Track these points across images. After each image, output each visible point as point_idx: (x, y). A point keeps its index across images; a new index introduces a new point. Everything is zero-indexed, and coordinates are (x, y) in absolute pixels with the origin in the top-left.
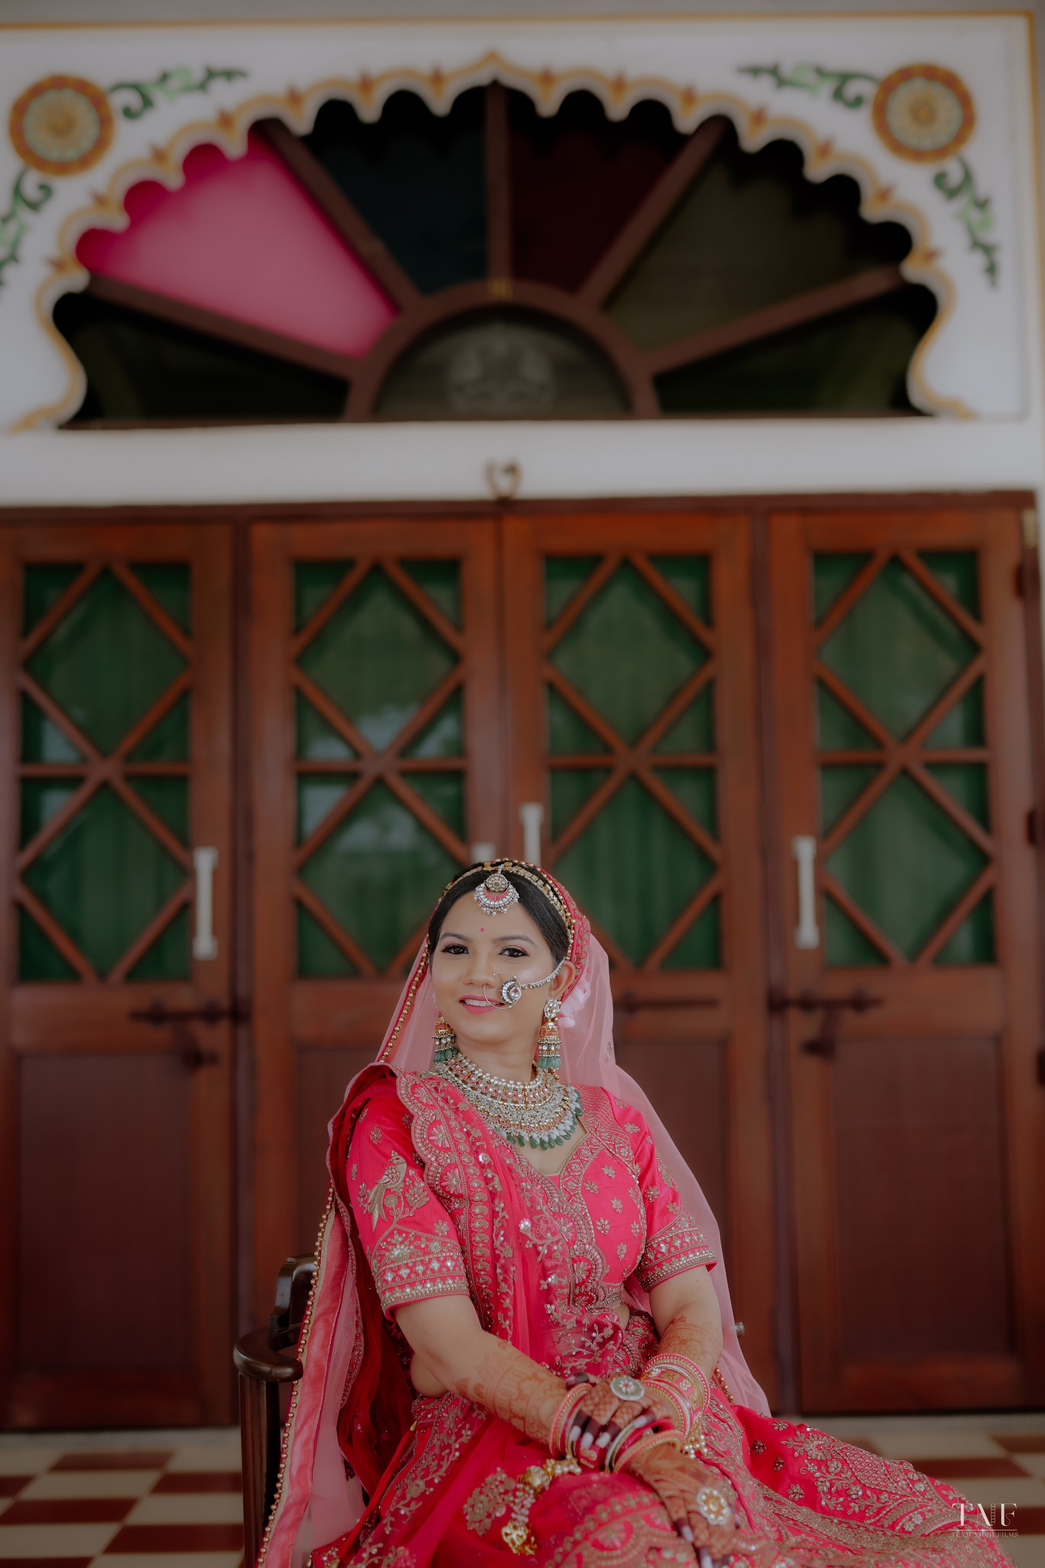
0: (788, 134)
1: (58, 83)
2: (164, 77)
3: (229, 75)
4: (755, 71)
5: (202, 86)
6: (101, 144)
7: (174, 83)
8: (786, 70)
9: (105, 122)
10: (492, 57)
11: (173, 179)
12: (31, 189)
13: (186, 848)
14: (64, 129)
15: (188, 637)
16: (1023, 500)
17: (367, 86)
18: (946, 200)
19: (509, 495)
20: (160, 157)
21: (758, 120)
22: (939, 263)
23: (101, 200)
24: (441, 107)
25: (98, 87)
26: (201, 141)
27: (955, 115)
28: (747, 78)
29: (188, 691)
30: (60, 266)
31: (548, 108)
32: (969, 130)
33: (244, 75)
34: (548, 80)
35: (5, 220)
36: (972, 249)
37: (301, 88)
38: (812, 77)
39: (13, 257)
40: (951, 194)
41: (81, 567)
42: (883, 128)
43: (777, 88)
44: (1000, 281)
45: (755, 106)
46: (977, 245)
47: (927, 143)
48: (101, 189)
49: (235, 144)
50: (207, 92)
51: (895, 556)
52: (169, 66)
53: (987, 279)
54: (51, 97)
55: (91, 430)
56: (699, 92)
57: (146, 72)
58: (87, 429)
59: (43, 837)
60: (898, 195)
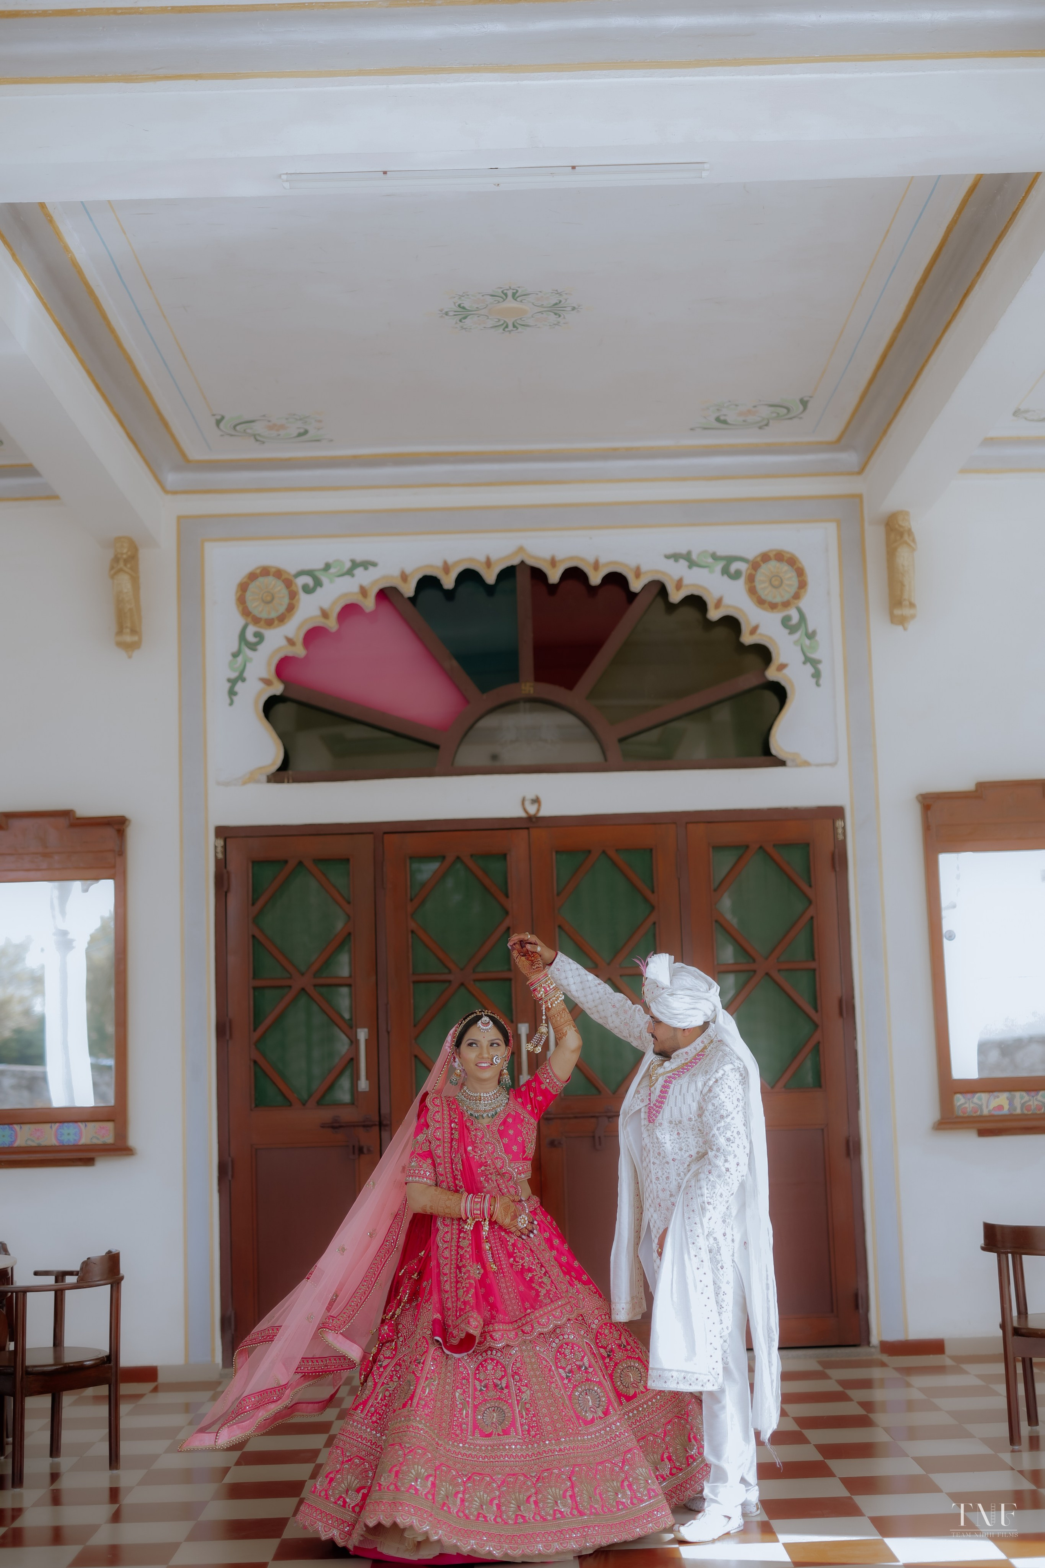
0: (696, 593)
1: (265, 571)
2: (327, 567)
3: (366, 565)
4: (676, 557)
5: (350, 572)
6: (291, 608)
7: (332, 570)
8: (694, 557)
9: (293, 595)
10: (521, 549)
11: (332, 624)
12: (250, 637)
13: (351, 1028)
14: (269, 600)
15: (349, 903)
16: (836, 813)
17: (446, 568)
18: (790, 633)
19: (535, 815)
20: (325, 614)
21: (679, 584)
22: (786, 671)
23: (291, 642)
24: (490, 578)
25: (288, 574)
26: (349, 602)
27: (795, 582)
28: (671, 561)
29: (349, 934)
30: (267, 682)
31: (554, 577)
32: (803, 591)
33: (374, 564)
34: (553, 562)
35: (235, 655)
36: (804, 663)
37: (408, 571)
38: (710, 560)
39: (241, 678)
40: (792, 630)
41: (286, 862)
42: (752, 591)
43: (690, 567)
44: (821, 681)
45: (676, 577)
46: (808, 660)
47: (778, 600)
48: (291, 635)
49: (369, 604)
50: (353, 576)
51: (761, 847)
52: (330, 560)
53: (814, 681)
54: (261, 579)
55: (288, 781)
56: (644, 568)
57: (316, 564)
58: (286, 780)
59: (268, 1021)
60: (762, 630)
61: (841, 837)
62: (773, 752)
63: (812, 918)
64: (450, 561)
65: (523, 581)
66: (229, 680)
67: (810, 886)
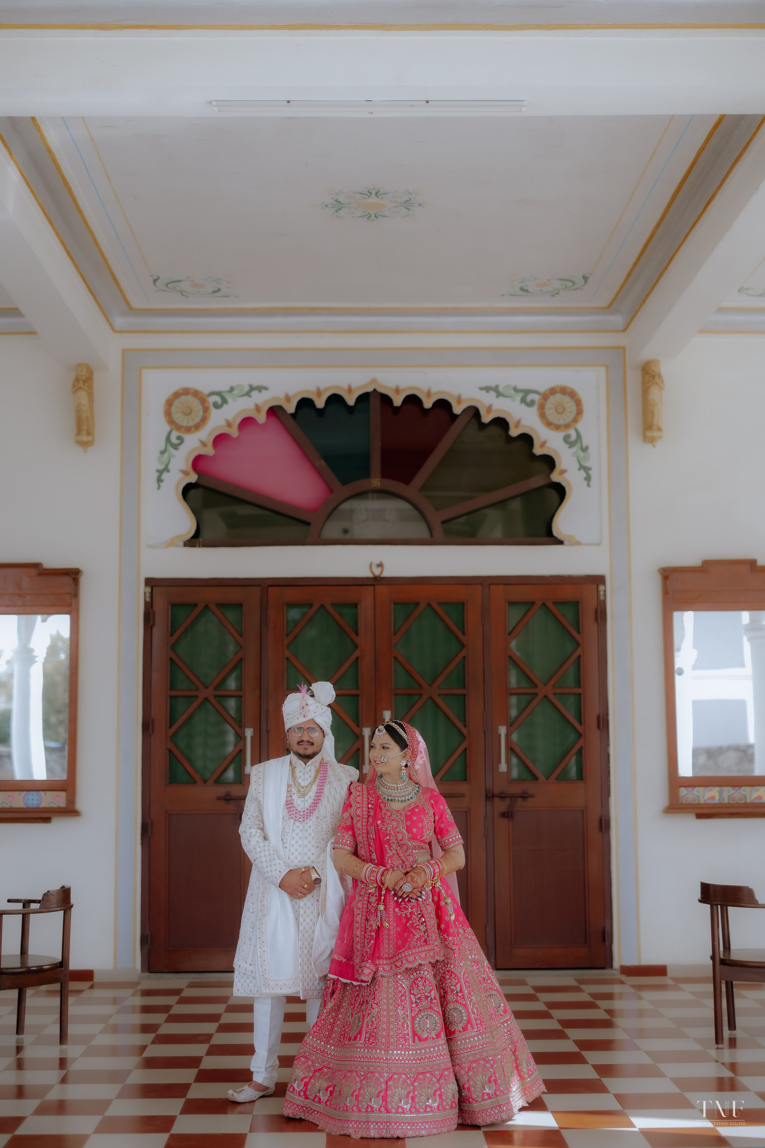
0: (502, 416)
1: (186, 392)
2: (232, 389)
3: (260, 389)
4: (487, 389)
5: (248, 394)
6: (204, 420)
7: (235, 392)
8: (501, 389)
9: (206, 410)
10: (374, 381)
11: (234, 432)
12: (174, 440)
13: (241, 727)
14: (188, 412)
15: (241, 636)
16: (599, 580)
17: (319, 393)
18: (569, 447)
19: (379, 576)
20: (229, 425)
21: (489, 409)
22: (566, 475)
23: (204, 444)
24: (351, 401)
25: (203, 394)
26: (247, 416)
27: (574, 410)
28: (484, 392)
29: (241, 659)
30: (186, 473)
31: (398, 401)
32: (580, 416)
33: (266, 389)
34: (397, 391)
35: (163, 453)
36: (579, 469)
37: (291, 394)
38: (513, 392)
39: (166, 469)
40: (571, 445)
41: (196, 605)
42: (543, 416)
43: (497, 397)
44: (591, 483)
45: (487, 404)
46: (582, 467)
47: (562, 422)
48: (204, 439)
49: (262, 418)
50: (250, 396)
51: (544, 604)
52: (234, 385)
53: (586, 483)
54: (183, 398)
55: (199, 547)
56: (464, 397)
57: (224, 387)
58: (197, 545)
59: (180, 721)
60: (549, 445)
61: (602, 598)
62: (555, 533)
63: (579, 656)
64: (322, 387)
65: (375, 404)
66: (158, 471)
67: (579, 633)
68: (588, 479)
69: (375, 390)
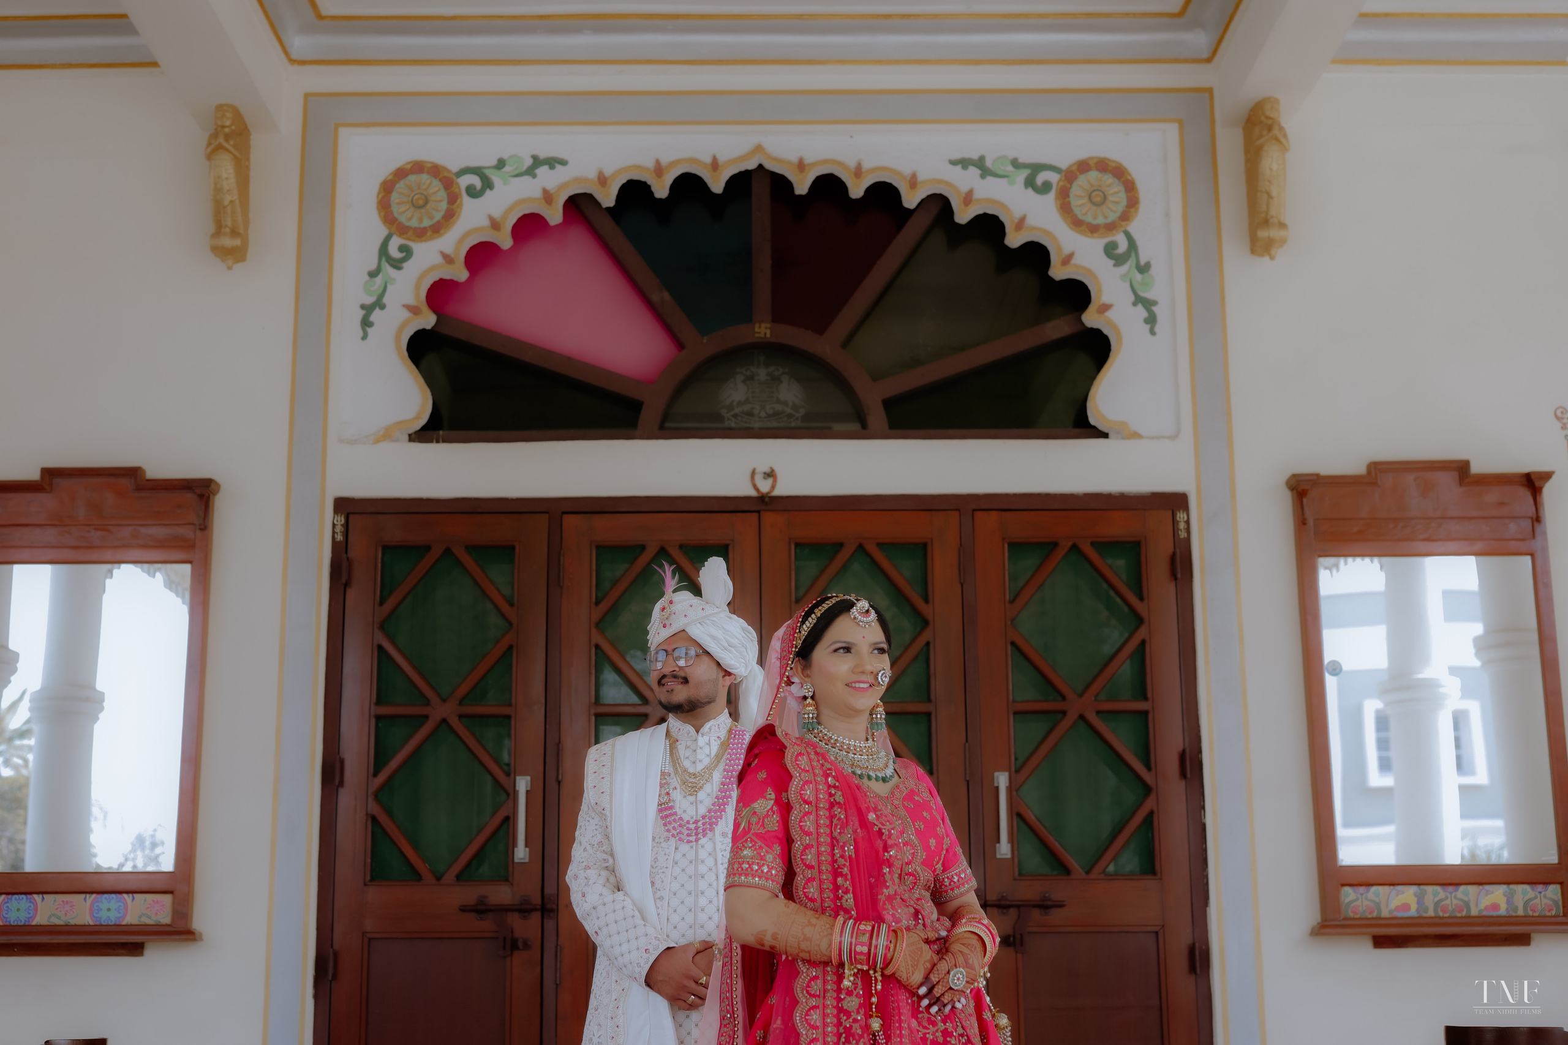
0: (990, 211)
1: (418, 167)
2: (501, 164)
3: (552, 162)
4: (964, 163)
5: (530, 172)
6: (450, 216)
7: (507, 169)
8: (989, 163)
9: (453, 199)
10: (759, 148)
11: (505, 241)
12: (394, 251)
13: (508, 775)
14: (421, 204)
15: (512, 605)
16: (1177, 502)
17: (659, 170)
18: (1115, 265)
19: (769, 493)
20: (495, 225)
21: (968, 198)
22: (1109, 314)
23: (448, 259)
24: (717, 186)
25: (449, 171)
26: (527, 211)
27: (1122, 197)
28: (959, 167)
29: (511, 647)
30: (414, 310)
31: (802, 188)
32: (1133, 210)
33: (563, 163)
34: (801, 166)
35: (373, 274)
36: (1135, 304)
37: (608, 172)
38: (1010, 168)
39: (379, 304)
40: (1119, 260)
41: (428, 548)
42: (1065, 208)
43: (983, 177)
44: (1157, 329)
45: (964, 189)
46: (1139, 300)
47: (1100, 220)
48: (449, 250)
49: (555, 216)
50: (534, 176)
51: (1074, 547)
52: (505, 156)
53: (1148, 327)
54: (412, 178)
55: (438, 442)
56: (921, 177)
57: (487, 160)
58: (435, 441)
59: (394, 764)
60: (1077, 260)
61: (1183, 535)
62: (1092, 417)
63: (1143, 642)
64: (664, 161)
65: (761, 194)
66: (363, 307)
67: (1141, 599)
68: (1151, 320)
69: (760, 166)
